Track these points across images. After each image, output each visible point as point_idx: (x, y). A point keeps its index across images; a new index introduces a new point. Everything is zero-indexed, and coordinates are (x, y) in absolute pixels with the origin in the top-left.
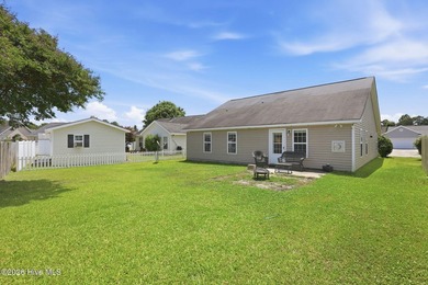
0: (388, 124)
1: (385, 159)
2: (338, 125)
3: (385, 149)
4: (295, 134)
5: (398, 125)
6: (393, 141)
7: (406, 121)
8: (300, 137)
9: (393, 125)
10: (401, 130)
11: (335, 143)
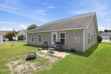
0: (101, 32)
1: (100, 43)
2: (77, 30)
3: (100, 40)
4: (61, 34)
5: (104, 32)
6: (102, 37)
7: (106, 31)
8: (63, 35)
9: (102, 32)
10: (105, 34)
11: (76, 38)
